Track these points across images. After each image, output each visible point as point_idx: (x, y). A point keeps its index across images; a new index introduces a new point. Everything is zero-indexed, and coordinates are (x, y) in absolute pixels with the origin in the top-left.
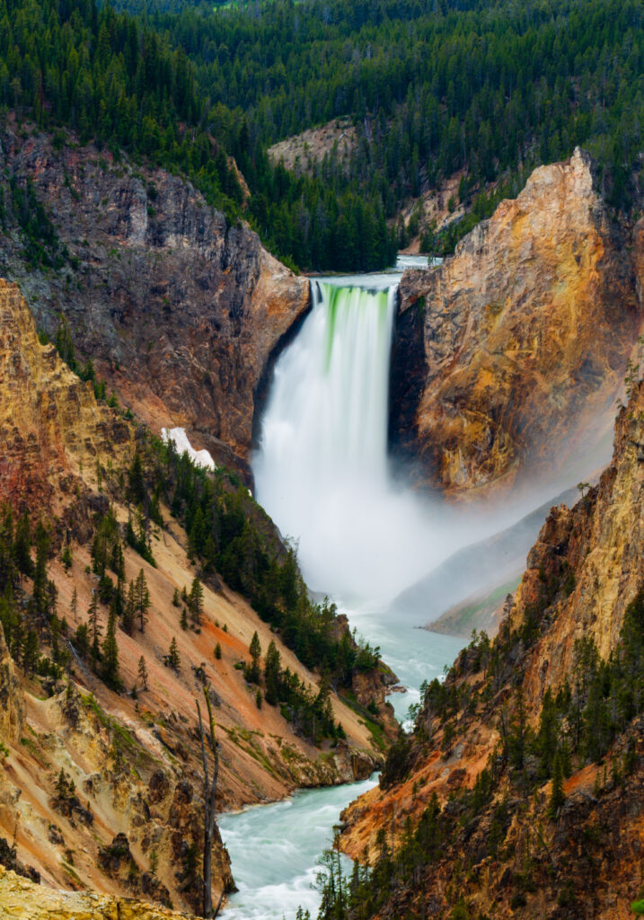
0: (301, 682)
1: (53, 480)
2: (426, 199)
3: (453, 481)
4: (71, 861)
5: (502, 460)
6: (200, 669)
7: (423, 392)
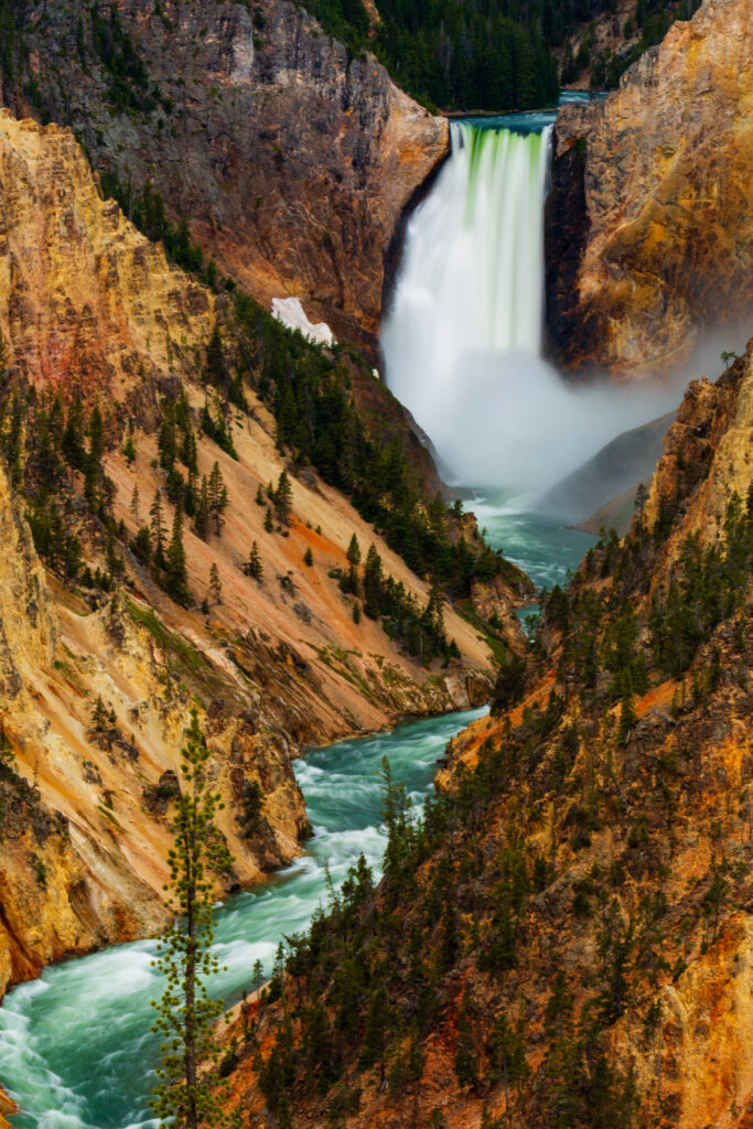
0: (407, 593)
1: (113, 359)
2: (598, 23)
3: (620, 355)
4: (109, 804)
5: (678, 329)
6: (287, 578)
7: (584, 250)
